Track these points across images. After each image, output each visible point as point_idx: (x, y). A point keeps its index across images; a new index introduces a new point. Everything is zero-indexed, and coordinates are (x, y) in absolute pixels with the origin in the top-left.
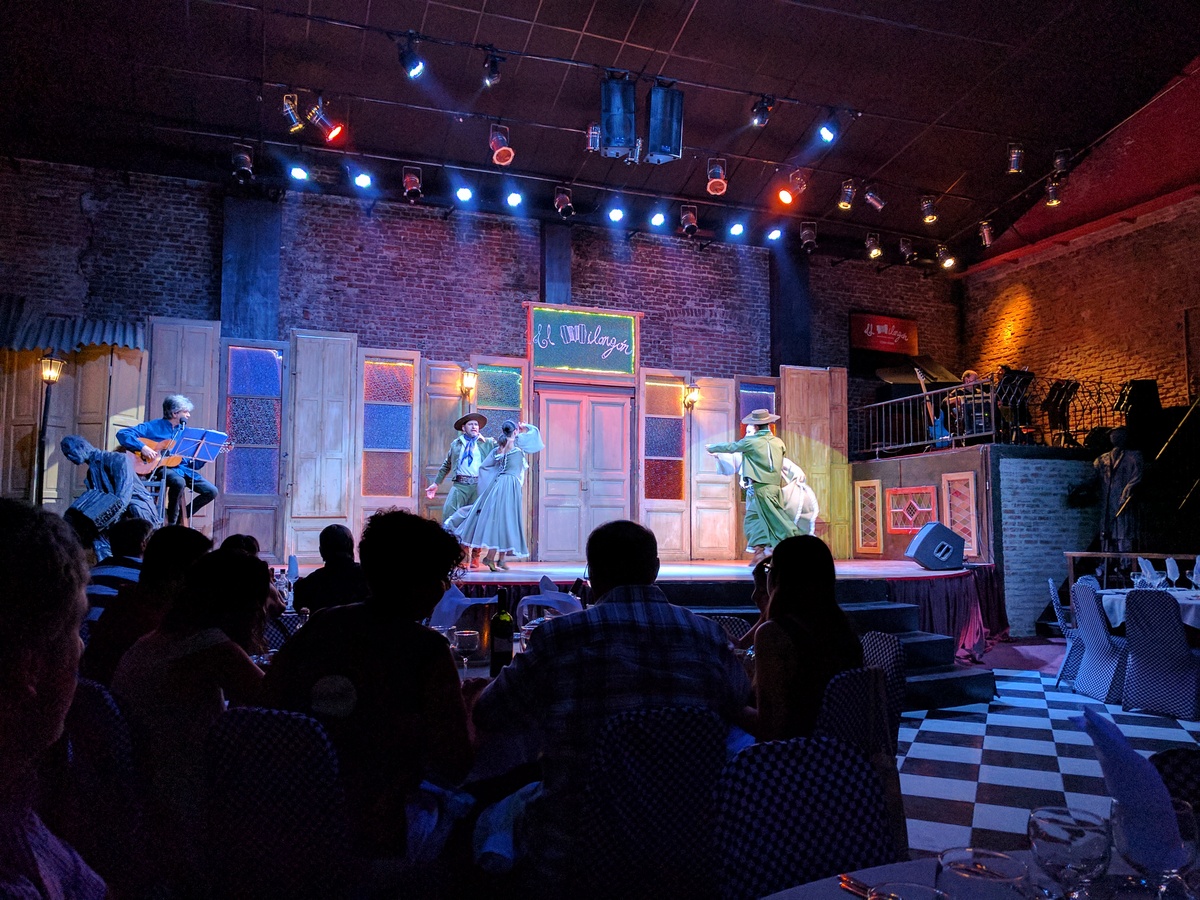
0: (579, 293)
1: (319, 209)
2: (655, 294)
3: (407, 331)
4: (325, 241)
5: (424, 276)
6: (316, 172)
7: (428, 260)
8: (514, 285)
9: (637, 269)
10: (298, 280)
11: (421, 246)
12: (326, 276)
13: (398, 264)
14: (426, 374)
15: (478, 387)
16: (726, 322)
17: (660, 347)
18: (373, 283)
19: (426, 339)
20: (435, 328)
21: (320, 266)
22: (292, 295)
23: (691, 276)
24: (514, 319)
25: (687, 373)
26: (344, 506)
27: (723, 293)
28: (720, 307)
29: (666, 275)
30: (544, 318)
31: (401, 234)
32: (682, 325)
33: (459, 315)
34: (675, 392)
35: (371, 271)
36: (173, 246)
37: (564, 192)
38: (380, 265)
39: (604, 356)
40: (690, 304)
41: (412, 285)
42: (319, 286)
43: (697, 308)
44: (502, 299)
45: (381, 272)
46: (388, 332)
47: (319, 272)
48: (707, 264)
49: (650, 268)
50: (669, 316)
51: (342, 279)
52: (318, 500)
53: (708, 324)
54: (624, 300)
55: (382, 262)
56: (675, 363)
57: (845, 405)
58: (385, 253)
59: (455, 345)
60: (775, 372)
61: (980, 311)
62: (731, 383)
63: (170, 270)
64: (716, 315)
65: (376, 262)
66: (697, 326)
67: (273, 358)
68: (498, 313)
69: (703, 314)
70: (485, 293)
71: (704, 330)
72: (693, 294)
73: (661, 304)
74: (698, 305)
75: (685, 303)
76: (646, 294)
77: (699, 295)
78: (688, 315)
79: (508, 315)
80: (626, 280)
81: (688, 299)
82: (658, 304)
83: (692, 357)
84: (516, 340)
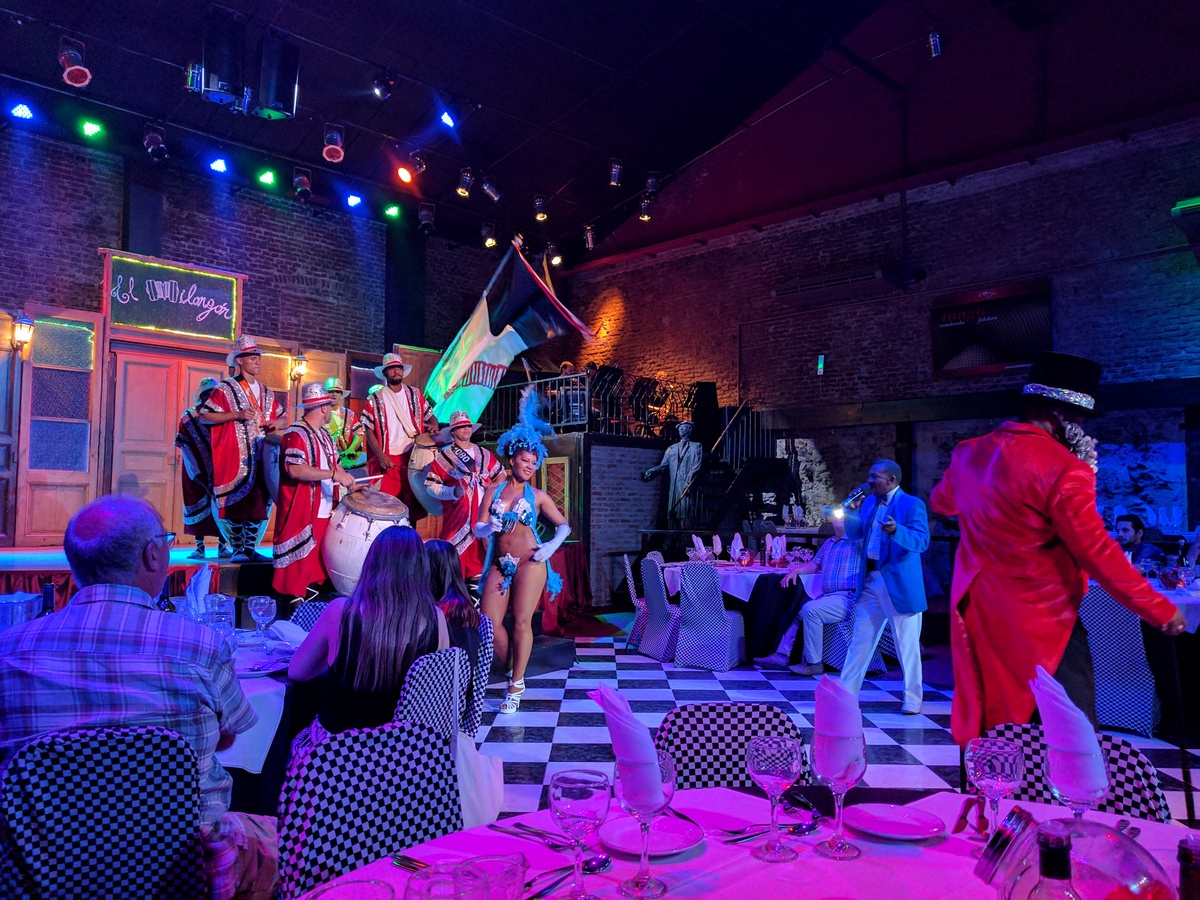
0: (172, 245)
2: (262, 257)
8: (88, 227)
9: (242, 228)
15: (34, 344)
16: (339, 294)
17: (266, 313)
23: (303, 243)
24: (86, 266)
25: (294, 344)
27: (336, 264)
28: (331, 278)
29: (275, 238)
30: (121, 268)
32: (292, 293)
33: (13, 254)
34: (280, 364)
37: (156, 130)
39: (200, 318)
40: (301, 271)
43: (309, 276)
44: (70, 241)
48: (320, 231)
49: (257, 228)
50: (277, 280)
53: (319, 295)
54: (226, 260)
56: (282, 333)
62: (342, 359)
64: (328, 286)
66: (308, 295)
68: (66, 257)
69: (315, 283)
70: (49, 231)
71: (317, 301)
72: (304, 261)
73: (268, 268)
74: (309, 273)
75: (295, 271)
76: (251, 255)
77: (311, 263)
78: (298, 283)
79: (80, 261)
80: (228, 236)
81: (299, 266)
82: (265, 267)
83: (301, 328)
84: (89, 291)
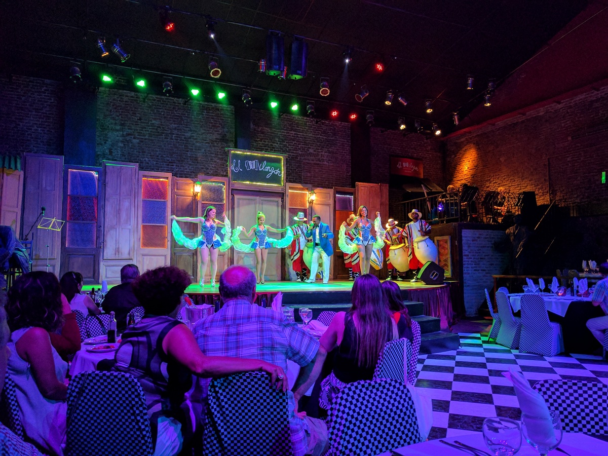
0: (255, 144)
1: (118, 98)
2: (293, 145)
3: (165, 162)
4: (121, 115)
5: (174, 134)
6: (116, 78)
7: (176, 126)
8: (221, 139)
9: (285, 132)
10: (106, 135)
11: (172, 118)
12: (121, 133)
13: (160, 127)
14: (174, 185)
15: (202, 193)
16: (329, 160)
17: (296, 172)
18: (147, 137)
19: (175, 166)
20: (179, 161)
21: (118, 127)
22: (103, 143)
23: (312, 137)
24: (221, 157)
25: (309, 186)
26: (131, 253)
27: (327, 146)
28: (325, 152)
29: (299, 136)
30: (236, 156)
31: (162, 112)
32: (307, 161)
33: (192, 154)
34: (303, 195)
35: (146, 131)
36: (37, 115)
37: (247, 92)
38: (151, 127)
39: (268, 177)
40: (311, 151)
41: (168, 138)
42: (118, 138)
43: (315, 153)
44: (214, 146)
45: (151, 131)
46: (155, 163)
47: (117, 130)
48: (319, 131)
49: (291, 132)
50: (300, 156)
51: (131, 134)
52: (117, 251)
53: (320, 161)
54: (278, 148)
55: (152, 126)
56: (304, 181)
57: (388, 203)
58: (153, 122)
59: (190, 170)
60: (354, 186)
61: (453, 156)
62: (331, 191)
63: (36, 128)
64: (324, 157)
65: (148, 126)
66: (315, 162)
67: (93, 176)
68: (213, 154)
69: (318, 156)
70: (206, 143)
71: (318, 164)
72: (312, 146)
73: (297, 151)
74: (314, 151)
75: (308, 150)
76: (289, 145)
77: (316, 146)
78: (310, 156)
79: (218, 155)
80: (279, 138)
81: (310, 148)
82: (295, 150)
83: (312, 178)
84: (222, 168)
